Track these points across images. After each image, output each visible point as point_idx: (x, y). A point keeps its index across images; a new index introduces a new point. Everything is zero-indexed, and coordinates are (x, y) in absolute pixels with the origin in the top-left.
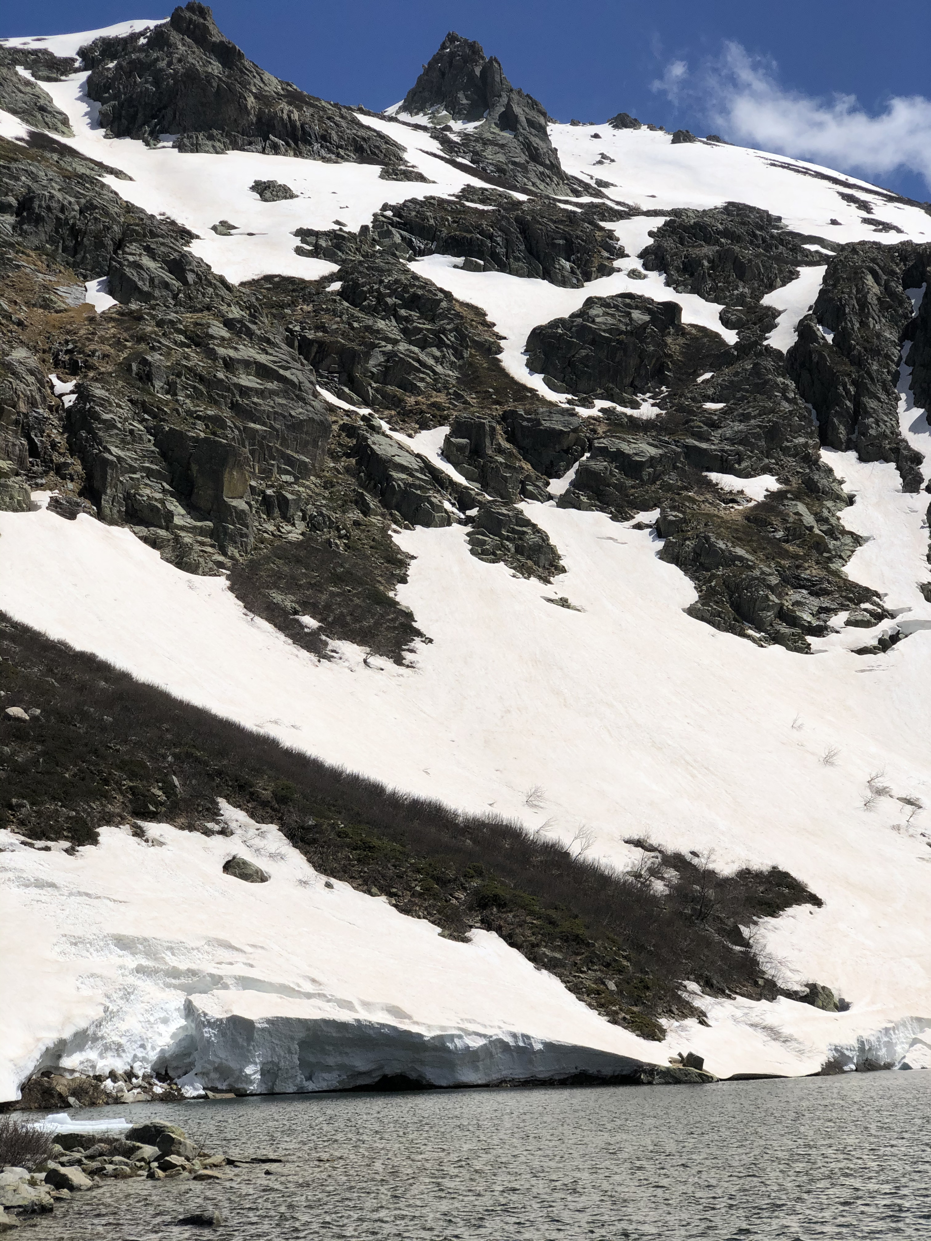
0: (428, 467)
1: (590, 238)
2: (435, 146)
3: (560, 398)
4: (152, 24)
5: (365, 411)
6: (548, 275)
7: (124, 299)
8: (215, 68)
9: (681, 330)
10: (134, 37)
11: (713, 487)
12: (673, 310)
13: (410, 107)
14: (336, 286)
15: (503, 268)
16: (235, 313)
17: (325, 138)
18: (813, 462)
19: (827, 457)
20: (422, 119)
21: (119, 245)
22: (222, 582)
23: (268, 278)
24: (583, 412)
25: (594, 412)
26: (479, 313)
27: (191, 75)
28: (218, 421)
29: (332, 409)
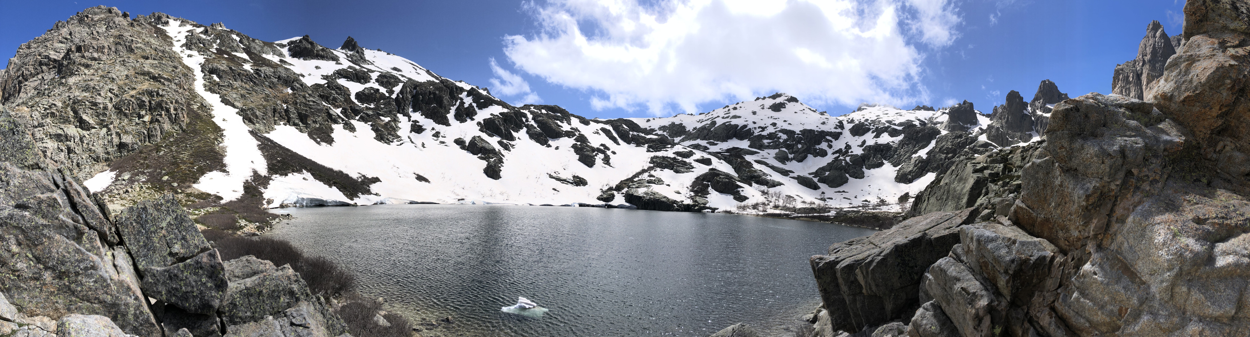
0: (338, 115)
1: (367, 76)
2: (345, 57)
3: (359, 104)
4: (299, 38)
5: (329, 106)
6: (360, 82)
7: (293, 91)
8: (310, 46)
9: (379, 93)
10: (296, 41)
11: (380, 119)
12: (378, 90)
13: (342, 49)
14: (326, 85)
15: (353, 81)
16: (310, 92)
17: (327, 57)
18: (396, 116)
19: (398, 115)
20: (344, 51)
21: (293, 82)
22: (307, 134)
23: (316, 84)
24: (362, 106)
25: (364, 106)
26: (348, 89)
27: (306, 48)
28: (307, 110)
29: (324, 106)
